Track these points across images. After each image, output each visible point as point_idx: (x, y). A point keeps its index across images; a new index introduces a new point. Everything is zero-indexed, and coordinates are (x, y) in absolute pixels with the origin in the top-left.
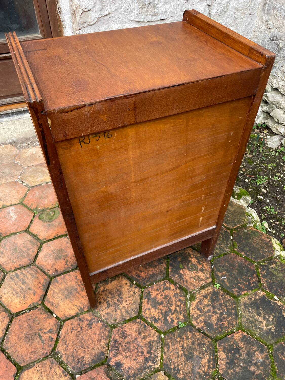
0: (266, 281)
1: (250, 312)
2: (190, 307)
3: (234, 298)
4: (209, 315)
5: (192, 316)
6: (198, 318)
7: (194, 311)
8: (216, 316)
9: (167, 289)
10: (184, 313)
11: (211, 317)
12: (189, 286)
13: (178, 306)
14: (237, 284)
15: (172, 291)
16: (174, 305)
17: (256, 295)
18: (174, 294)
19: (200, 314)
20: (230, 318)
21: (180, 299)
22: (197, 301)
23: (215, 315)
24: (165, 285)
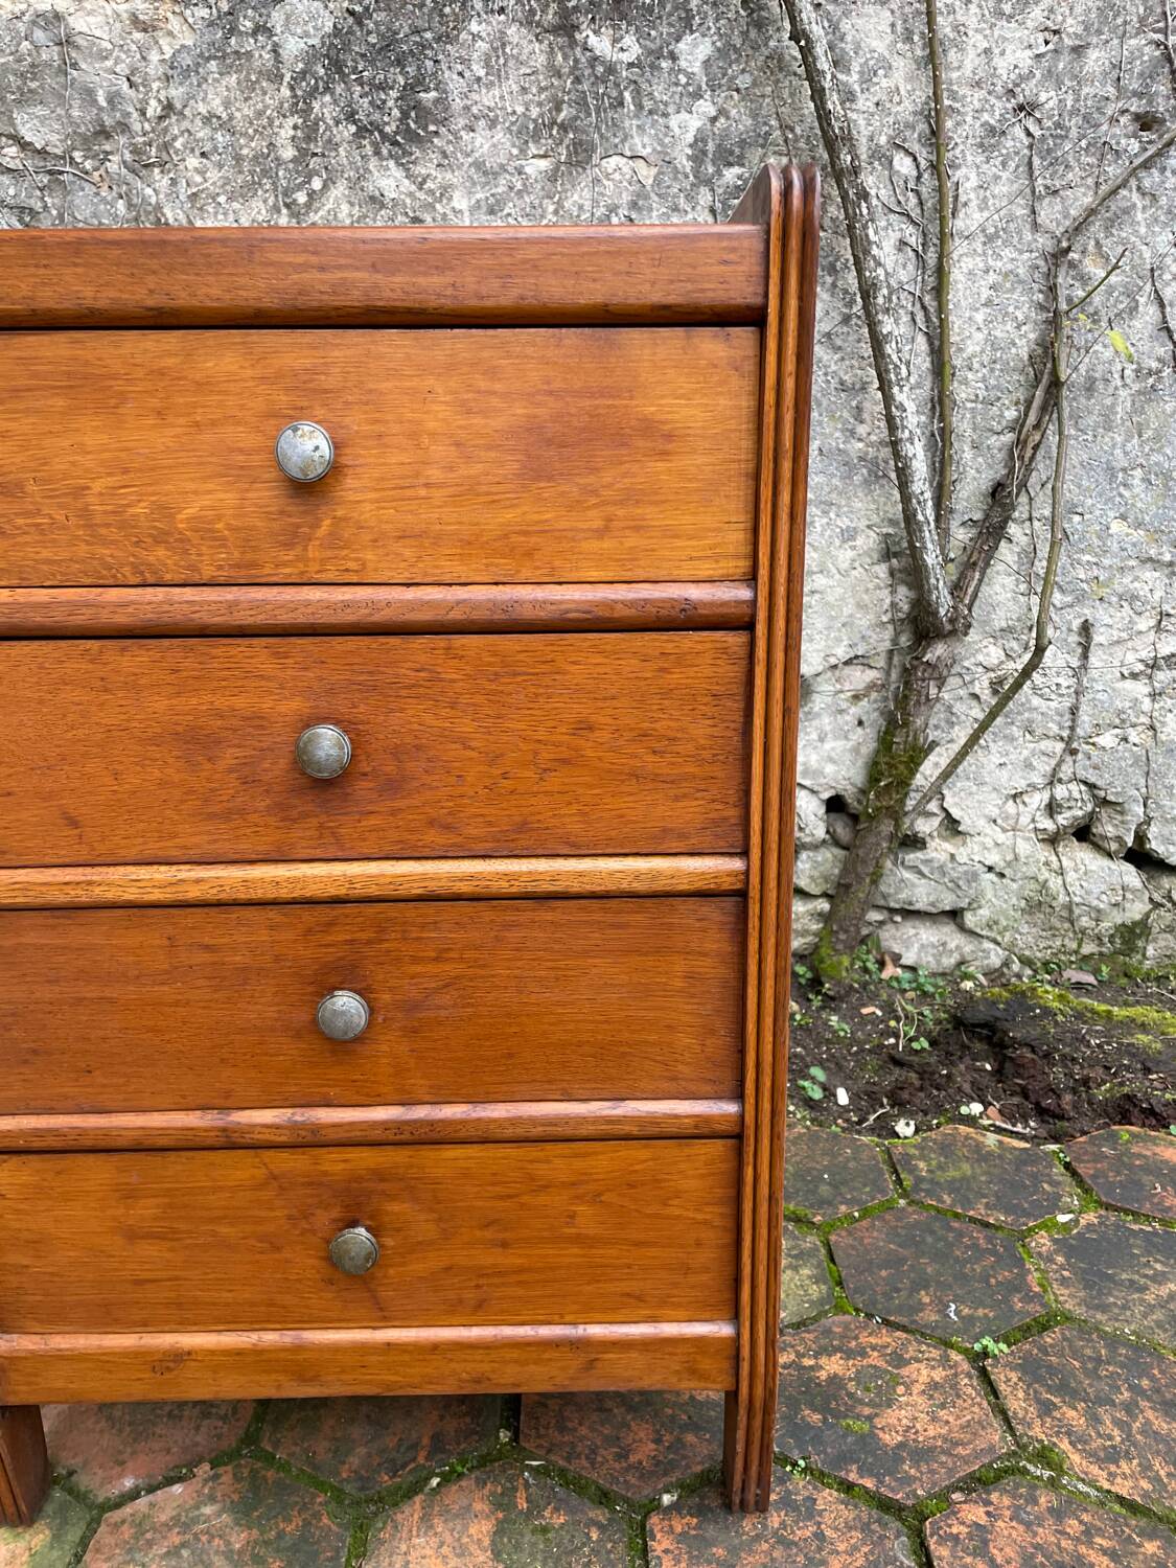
0: (987, 1206)
1: (1124, 1307)
2: (1099, 1489)
3: (1058, 1323)
4: (1142, 1432)
5: (1146, 1495)
6: (1158, 1479)
7: (1119, 1480)
8: (1150, 1414)
9: (985, 1543)
10: (1127, 1525)
11: (1155, 1433)
12: (981, 1444)
13: (1087, 1533)
14: (988, 1283)
15: (1000, 1523)
16: (1083, 1549)
17: (1050, 1260)
18: (1014, 1524)
19: (1135, 1462)
20: (1156, 1372)
21: (1051, 1510)
22: (1065, 1445)
23: (1142, 1412)
24: (956, 1538)
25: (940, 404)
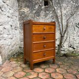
25: (62, 27)
